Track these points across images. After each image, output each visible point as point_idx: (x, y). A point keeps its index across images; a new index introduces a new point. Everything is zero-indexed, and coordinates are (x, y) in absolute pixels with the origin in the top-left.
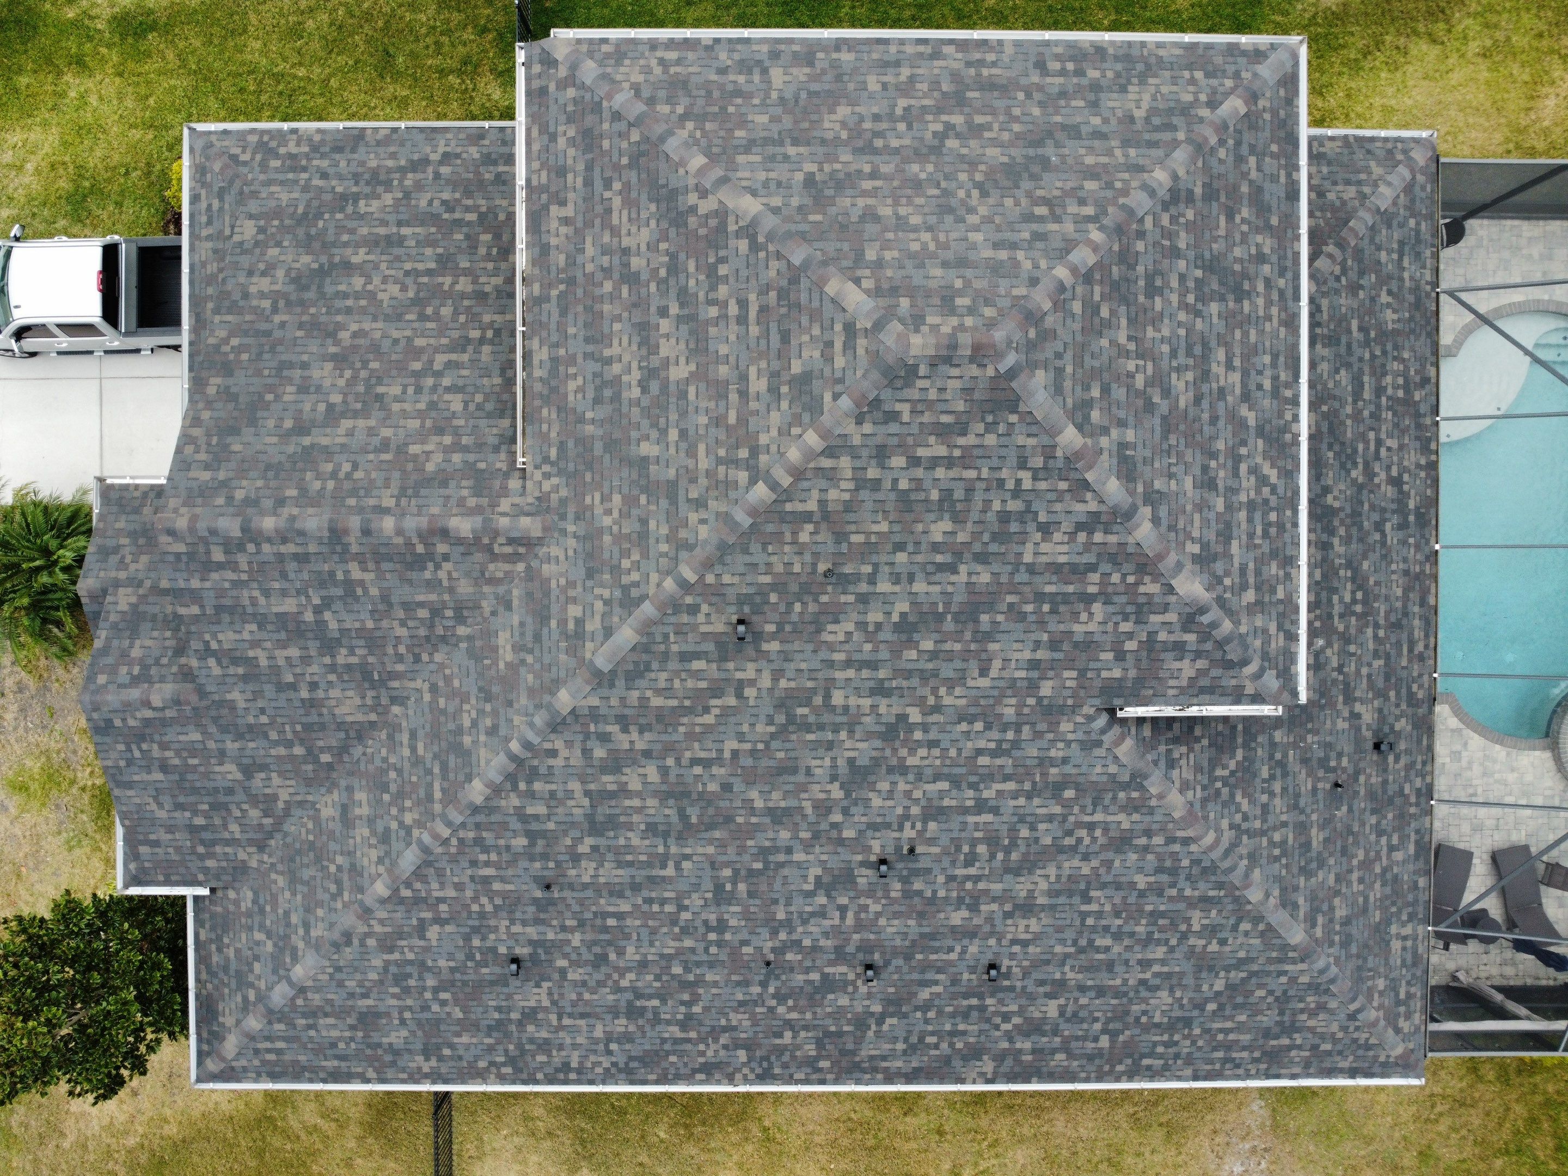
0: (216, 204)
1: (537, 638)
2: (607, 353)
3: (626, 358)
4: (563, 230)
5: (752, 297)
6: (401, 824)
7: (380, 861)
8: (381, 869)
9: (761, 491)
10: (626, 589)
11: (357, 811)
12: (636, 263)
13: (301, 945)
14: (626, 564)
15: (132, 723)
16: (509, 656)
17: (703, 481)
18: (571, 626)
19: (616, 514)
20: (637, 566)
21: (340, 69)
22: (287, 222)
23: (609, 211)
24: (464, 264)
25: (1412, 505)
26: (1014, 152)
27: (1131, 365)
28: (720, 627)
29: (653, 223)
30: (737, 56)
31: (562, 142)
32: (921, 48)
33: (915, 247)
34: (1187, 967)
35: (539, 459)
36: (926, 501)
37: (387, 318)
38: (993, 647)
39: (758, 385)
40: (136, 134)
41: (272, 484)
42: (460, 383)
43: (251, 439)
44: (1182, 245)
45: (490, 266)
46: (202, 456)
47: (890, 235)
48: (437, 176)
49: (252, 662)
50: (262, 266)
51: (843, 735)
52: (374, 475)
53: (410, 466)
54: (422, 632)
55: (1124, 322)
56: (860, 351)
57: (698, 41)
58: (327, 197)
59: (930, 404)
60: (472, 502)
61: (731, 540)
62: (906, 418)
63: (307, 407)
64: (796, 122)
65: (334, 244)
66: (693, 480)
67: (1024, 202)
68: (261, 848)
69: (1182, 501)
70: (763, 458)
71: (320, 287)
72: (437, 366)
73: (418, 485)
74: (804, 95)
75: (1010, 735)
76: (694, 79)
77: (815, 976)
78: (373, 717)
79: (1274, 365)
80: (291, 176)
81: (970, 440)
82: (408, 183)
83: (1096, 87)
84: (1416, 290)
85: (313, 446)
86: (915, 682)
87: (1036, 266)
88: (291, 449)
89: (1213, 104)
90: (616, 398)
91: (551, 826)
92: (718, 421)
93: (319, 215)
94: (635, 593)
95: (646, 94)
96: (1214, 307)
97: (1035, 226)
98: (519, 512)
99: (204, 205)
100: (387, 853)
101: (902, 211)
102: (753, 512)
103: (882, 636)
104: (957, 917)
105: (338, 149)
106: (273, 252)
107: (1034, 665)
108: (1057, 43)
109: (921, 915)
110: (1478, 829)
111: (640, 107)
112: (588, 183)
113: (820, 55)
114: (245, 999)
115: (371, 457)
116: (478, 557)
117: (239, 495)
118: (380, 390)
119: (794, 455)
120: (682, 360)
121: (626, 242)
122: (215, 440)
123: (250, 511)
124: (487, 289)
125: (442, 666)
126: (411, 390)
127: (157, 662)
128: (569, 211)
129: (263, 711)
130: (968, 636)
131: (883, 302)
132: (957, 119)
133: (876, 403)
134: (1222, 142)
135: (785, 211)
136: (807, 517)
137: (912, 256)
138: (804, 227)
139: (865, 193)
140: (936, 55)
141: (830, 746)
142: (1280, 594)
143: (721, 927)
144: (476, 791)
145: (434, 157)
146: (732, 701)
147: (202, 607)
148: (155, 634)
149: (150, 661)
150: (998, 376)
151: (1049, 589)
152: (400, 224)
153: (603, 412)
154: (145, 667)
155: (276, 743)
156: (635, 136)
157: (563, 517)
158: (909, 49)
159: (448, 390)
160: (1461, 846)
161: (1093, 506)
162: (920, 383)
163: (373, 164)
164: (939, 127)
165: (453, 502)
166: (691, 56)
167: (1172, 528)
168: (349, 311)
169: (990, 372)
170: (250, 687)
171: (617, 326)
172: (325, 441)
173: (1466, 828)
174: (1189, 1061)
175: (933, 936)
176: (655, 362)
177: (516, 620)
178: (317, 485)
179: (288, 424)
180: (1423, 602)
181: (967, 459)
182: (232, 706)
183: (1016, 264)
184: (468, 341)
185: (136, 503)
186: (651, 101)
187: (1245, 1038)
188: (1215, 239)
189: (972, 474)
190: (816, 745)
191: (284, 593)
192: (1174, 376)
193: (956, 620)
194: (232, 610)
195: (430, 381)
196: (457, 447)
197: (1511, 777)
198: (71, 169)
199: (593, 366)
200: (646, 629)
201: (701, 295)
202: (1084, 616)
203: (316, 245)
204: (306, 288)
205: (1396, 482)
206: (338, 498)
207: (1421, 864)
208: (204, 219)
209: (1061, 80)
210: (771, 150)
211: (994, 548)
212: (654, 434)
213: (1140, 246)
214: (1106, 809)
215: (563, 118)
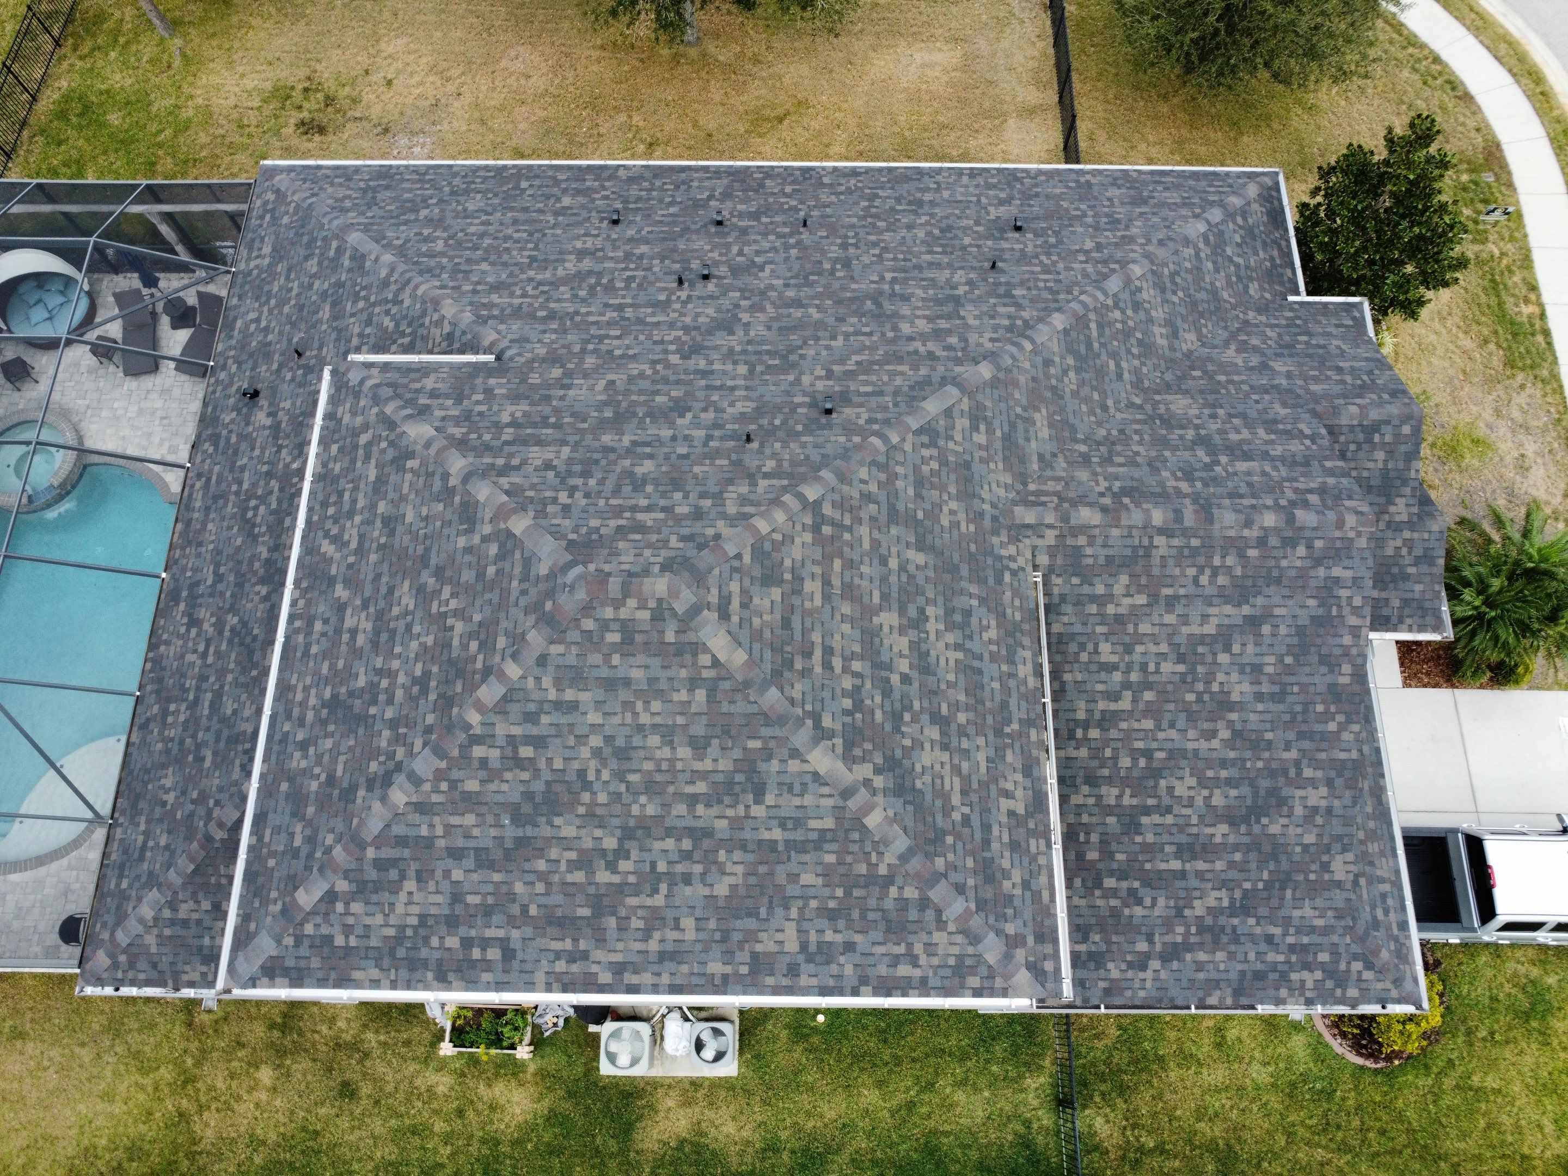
0: (1380, 913)
1: (1013, 425)
2: (960, 655)
3: (941, 645)
4: (1009, 786)
5: (818, 669)
6: (1123, 312)
7: (1139, 290)
8: (1138, 283)
9: (812, 493)
10: (933, 444)
11: (1164, 331)
12: (934, 733)
13: (1201, 245)
14: (935, 465)
15: (1374, 396)
16: (1037, 416)
17: (864, 515)
18: (982, 428)
19: (945, 509)
20: (924, 461)
21: (1276, 1156)
22: (1301, 878)
23: (964, 793)
24: (1111, 820)
25: (182, 606)
26: (546, 831)
27: (453, 604)
28: (848, 411)
29: (918, 768)
30: (834, 969)
31: (1017, 877)
32: (635, 979)
33: (656, 706)
34: (449, 221)
35: (1021, 574)
36: (657, 485)
37: (1183, 753)
38: (604, 397)
39: (812, 587)
40: (1492, 1082)
41: (1272, 563)
42: (1103, 676)
43: (1299, 612)
44: (386, 733)
45: (1085, 819)
46: (1343, 593)
47: (680, 720)
48: (1150, 939)
49: (1269, 431)
50: (1319, 820)
51: (738, 348)
52: (1177, 571)
53: (1144, 581)
54: (1119, 448)
55: (456, 642)
56: (715, 591)
57: (876, 994)
58: (1263, 911)
59: (650, 546)
60: (1082, 540)
61: (838, 462)
62: (673, 539)
63: (1250, 649)
64: (771, 874)
65: (1248, 849)
66: (872, 519)
67: (542, 764)
68: (1246, 322)
69: (418, 500)
70: (808, 521)
71: (1255, 794)
72: (1128, 694)
73: (1134, 558)
74: (763, 912)
75: (591, 347)
76: (877, 935)
77: (764, 220)
78: (1157, 397)
79: (308, 646)
80: (1306, 940)
81: (613, 523)
82: (1180, 929)
83: (452, 922)
84: (135, 812)
85: (1239, 605)
86: (673, 378)
87: (538, 679)
88: (1260, 601)
89: (331, 897)
90: (949, 612)
91: (992, 301)
92: (850, 565)
93: (1269, 885)
94: (925, 439)
95: (930, 915)
96: (361, 682)
97: (535, 731)
98: (1036, 529)
99: (1392, 916)
100: (1133, 294)
101: (666, 752)
102: (818, 479)
103: (703, 405)
104: (644, 249)
105: (1259, 976)
106: (1310, 839)
107: (568, 387)
108: (487, 988)
109: (674, 250)
110: (166, 392)
111: (937, 893)
112: (986, 828)
113: (744, 970)
114: (1245, 219)
115: (1182, 592)
116: (1072, 494)
117: (1301, 551)
118: (1181, 668)
119: (780, 517)
120: (886, 629)
121: (945, 757)
122: (1334, 611)
123: (1289, 534)
124: (1085, 789)
125: (1100, 424)
126: (1152, 667)
127: (1359, 445)
128: (1005, 804)
129: (1257, 402)
130: (624, 404)
131: (691, 637)
132: (603, 877)
133: (701, 547)
134: (328, 851)
135: (784, 753)
136: (766, 476)
137: (660, 694)
138: (766, 732)
139: (703, 775)
140: (619, 969)
141: (750, 342)
142: (334, 448)
143: (844, 246)
144: (1059, 321)
145: (1155, 964)
146: (836, 368)
147: (1322, 466)
148: (1365, 474)
149: (1366, 447)
150: (585, 564)
151: (549, 431)
152: (1183, 874)
153: (961, 602)
154: (1369, 441)
155: (1242, 382)
156: (939, 862)
157: (995, 519)
158: (647, 978)
159: (1115, 667)
160: (184, 377)
161: (503, 481)
162: (660, 559)
163: (1220, 956)
164: (624, 865)
165: (1099, 541)
166: (883, 970)
167: (430, 475)
168: (1224, 763)
169: (592, 567)
170: (1271, 416)
171: (951, 677)
172: (1228, 609)
173: (176, 392)
174: (455, 175)
175: (664, 239)
176: (913, 634)
177: (1033, 444)
178: (1230, 561)
179: (1266, 629)
180: (188, 523)
181: (618, 512)
182: (1284, 405)
183: (558, 684)
184: (1100, 725)
185: (1407, 611)
186: (924, 903)
187: (406, 185)
188: (351, 749)
189: (613, 502)
190: (762, 343)
191: (1248, 473)
192: (411, 607)
193: (634, 414)
194: (1294, 463)
195: (1134, 677)
196: (1102, 600)
197: (127, 432)
198: (1555, 1043)
199: (974, 646)
200: (913, 410)
201: (868, 685)
202: (518, 414)
203: (1267, 848)
204: (1273, 792)
205: (194, 622)
206: (1208, 547)
207: (232, 314)
208: (1390, 901)
209: (490, 933)
210: (798, 835)
211: (596, 456)
212: (911, 568)
213: (430, 719)
214: (511, 305)
215: (1017, 902)
